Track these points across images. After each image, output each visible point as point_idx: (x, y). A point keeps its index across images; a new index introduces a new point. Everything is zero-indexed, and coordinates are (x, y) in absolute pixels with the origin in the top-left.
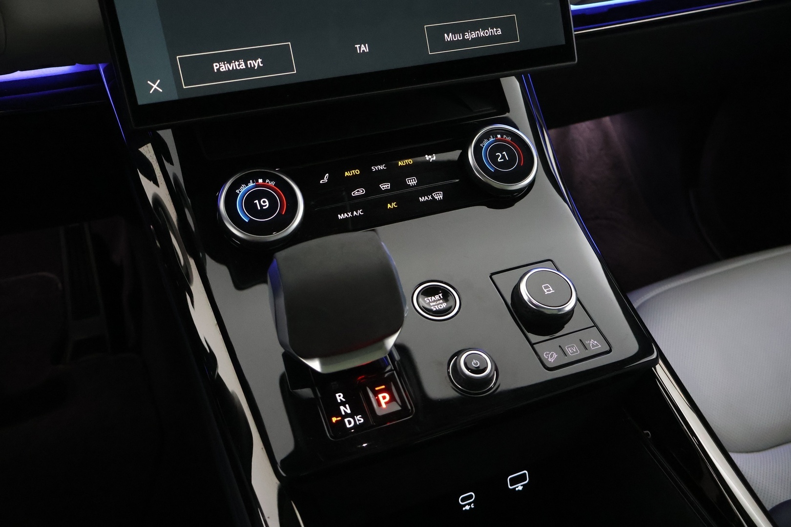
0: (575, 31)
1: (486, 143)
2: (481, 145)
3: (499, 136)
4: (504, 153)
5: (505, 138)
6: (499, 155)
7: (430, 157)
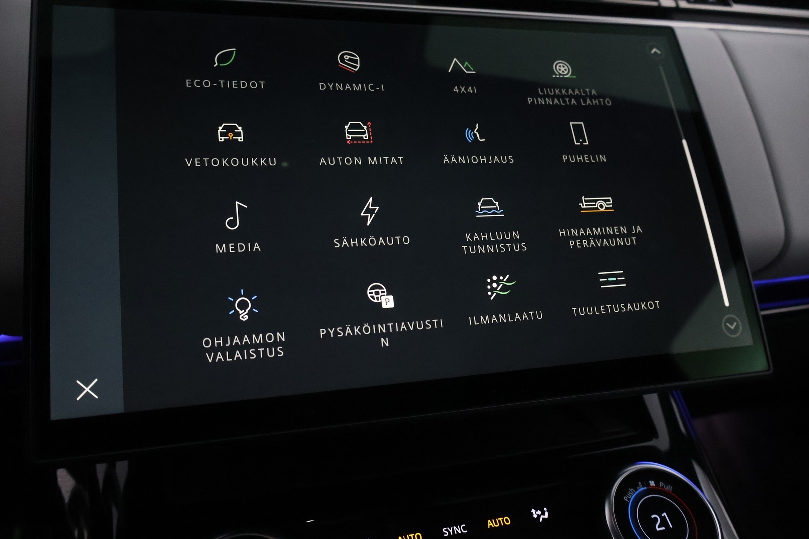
0: (762, 310)
1: (632, 495)
2: (625, 498)
3: (652, 483)
4: (664, 514)
5: (663, 487)
6: (656, 519)
7: (539, 512)
